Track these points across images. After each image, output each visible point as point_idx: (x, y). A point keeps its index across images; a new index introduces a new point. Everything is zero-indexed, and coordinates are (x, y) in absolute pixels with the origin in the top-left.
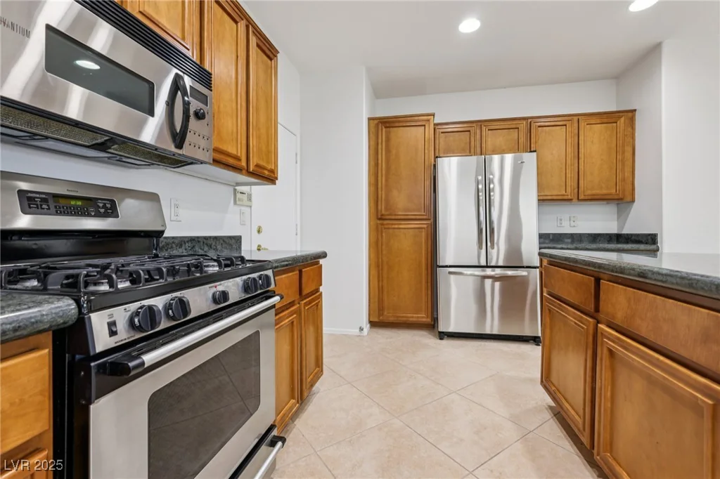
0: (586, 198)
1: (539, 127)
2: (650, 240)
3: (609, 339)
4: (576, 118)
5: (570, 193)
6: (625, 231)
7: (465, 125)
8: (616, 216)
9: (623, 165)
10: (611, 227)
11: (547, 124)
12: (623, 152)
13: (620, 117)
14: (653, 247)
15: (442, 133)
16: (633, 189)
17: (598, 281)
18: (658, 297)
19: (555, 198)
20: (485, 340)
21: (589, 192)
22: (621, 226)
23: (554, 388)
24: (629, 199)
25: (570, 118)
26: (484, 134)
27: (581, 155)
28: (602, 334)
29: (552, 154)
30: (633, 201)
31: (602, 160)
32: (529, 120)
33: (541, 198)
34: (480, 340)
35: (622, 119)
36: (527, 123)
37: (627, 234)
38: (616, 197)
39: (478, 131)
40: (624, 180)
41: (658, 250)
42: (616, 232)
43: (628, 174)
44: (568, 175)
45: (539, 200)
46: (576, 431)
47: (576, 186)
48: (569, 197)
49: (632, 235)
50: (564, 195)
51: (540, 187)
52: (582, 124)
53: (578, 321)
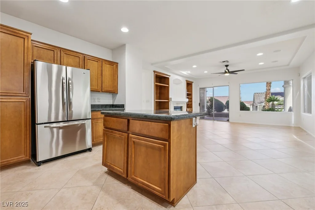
0: (105, 91)
1: (88, 59)
2: (122, 107)
3: (133, 138)
4: (101, 60)
5: (99, 89)
6: (115, 104)
7: (51, 47)
8: (112, 99)
9: (115, 81)
10: (110, 102)
11: (91, 59)
12: (115, 76)
13: (114, 64)
14: (123, 109)
15: (35, 46)
16: (117, 90)
17: (128, 121)
18: (149, 122)
19: (94, 90)
20: (66, 157)
21: (105, 89)
22: (114, 102)
23: (109, 164)
24: (116, 93)
25: (99, 59)
26: (62, 55)
27: (103, 75)
28: (131, 137)
29: (93, 72)
30: (117, 93)
31: (109, 78)
32: (84, 55)
33: (92, 90)
34: (63, 158)
35: (115, 65)
36: (83, 56)
37: (116, 105)
38: (113, 92)
39: (59, 53)
40: (115, 86)
41: (124, 109)
42: (112, 104)
43: (116, 84)
44: (99, 82)
45: (91, 91)
46: (120, 174)
47: (101, 86)
48: (99, 90)
49: (117, 105)
50: (97, 89)
51: (91, 85)
52: (103, 63)
53: (121, 135)
